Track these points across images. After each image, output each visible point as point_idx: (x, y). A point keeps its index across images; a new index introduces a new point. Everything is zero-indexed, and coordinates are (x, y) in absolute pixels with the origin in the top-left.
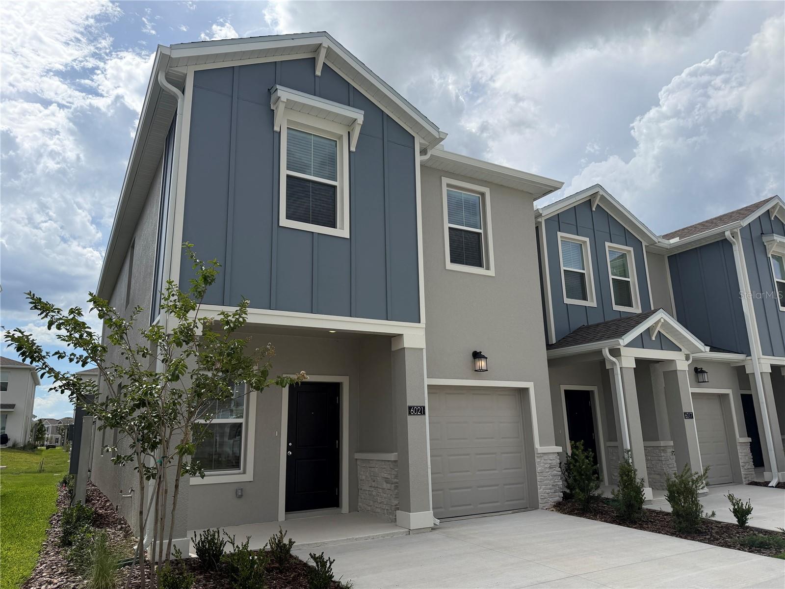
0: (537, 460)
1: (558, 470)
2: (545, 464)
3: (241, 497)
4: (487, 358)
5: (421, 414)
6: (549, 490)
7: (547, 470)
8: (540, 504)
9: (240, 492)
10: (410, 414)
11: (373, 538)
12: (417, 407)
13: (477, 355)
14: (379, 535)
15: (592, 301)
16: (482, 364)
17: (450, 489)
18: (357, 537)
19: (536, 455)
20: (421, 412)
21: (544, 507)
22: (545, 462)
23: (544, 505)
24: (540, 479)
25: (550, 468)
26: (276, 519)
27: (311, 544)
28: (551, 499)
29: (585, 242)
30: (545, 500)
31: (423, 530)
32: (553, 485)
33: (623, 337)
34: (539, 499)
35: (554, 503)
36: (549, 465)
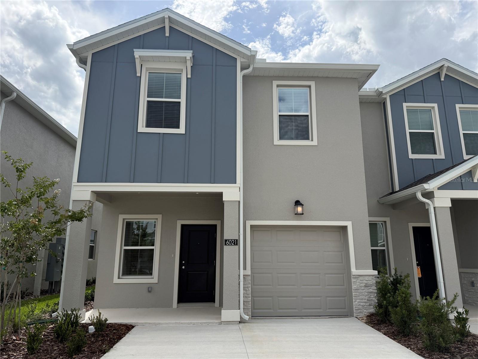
0: (353, 280)
1: (374, 289)
2: (361, 283)
3: (149, 292)
4: (303, 205)
5: (235, 245)
6: (364, 304)
7: (363, 288)
8: (354, 314)
9: (150, 289)
10: (226, 244)
11: (194, 324)
12: (232, 240)
13: (298, 203)
14: (198, 322)
15: (440, 154)
16: (300, 209)
17: (278, 297)
18: (183, 322)
19: (352, 276)
20: (234, 243)
21: (357, 316)
22: (361, 282)
23: (359, 314)
24: (355, 294)
25: (366, 286)
26: (171, 306)
27: (151, 323)
28: (365, 311)
29: (433, 107)
30: (359, 310)
31: (231, 323)
32: (368, 300)
33: (429, 182)
34: (354, 310)
35: (368, 314)
36: (364, 284)
